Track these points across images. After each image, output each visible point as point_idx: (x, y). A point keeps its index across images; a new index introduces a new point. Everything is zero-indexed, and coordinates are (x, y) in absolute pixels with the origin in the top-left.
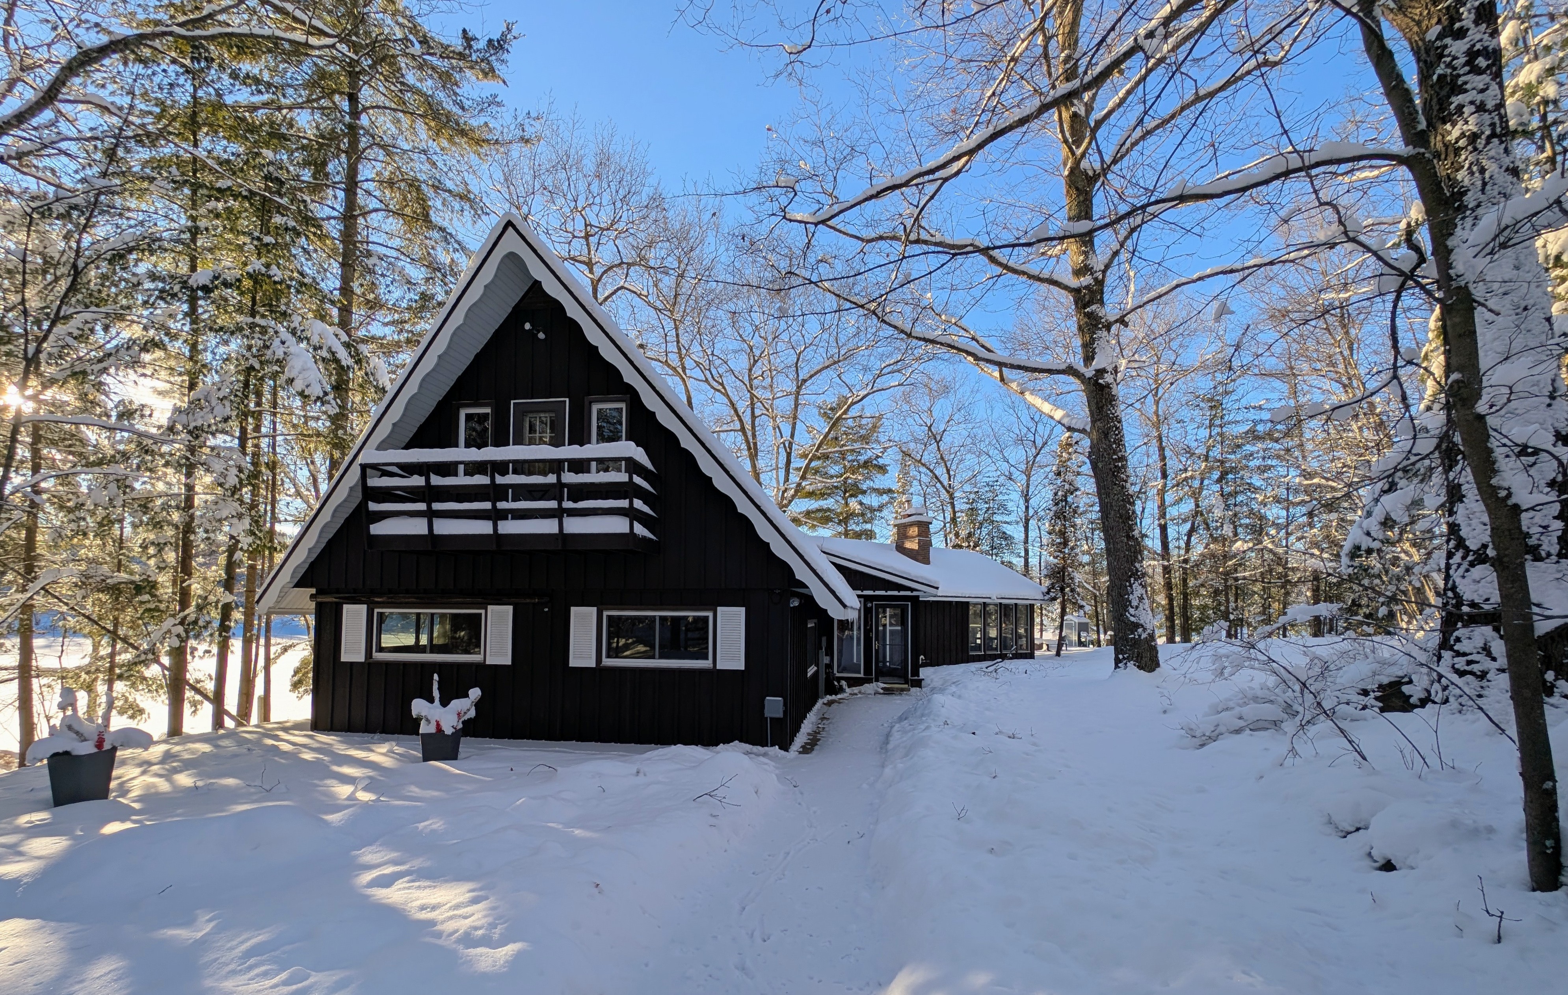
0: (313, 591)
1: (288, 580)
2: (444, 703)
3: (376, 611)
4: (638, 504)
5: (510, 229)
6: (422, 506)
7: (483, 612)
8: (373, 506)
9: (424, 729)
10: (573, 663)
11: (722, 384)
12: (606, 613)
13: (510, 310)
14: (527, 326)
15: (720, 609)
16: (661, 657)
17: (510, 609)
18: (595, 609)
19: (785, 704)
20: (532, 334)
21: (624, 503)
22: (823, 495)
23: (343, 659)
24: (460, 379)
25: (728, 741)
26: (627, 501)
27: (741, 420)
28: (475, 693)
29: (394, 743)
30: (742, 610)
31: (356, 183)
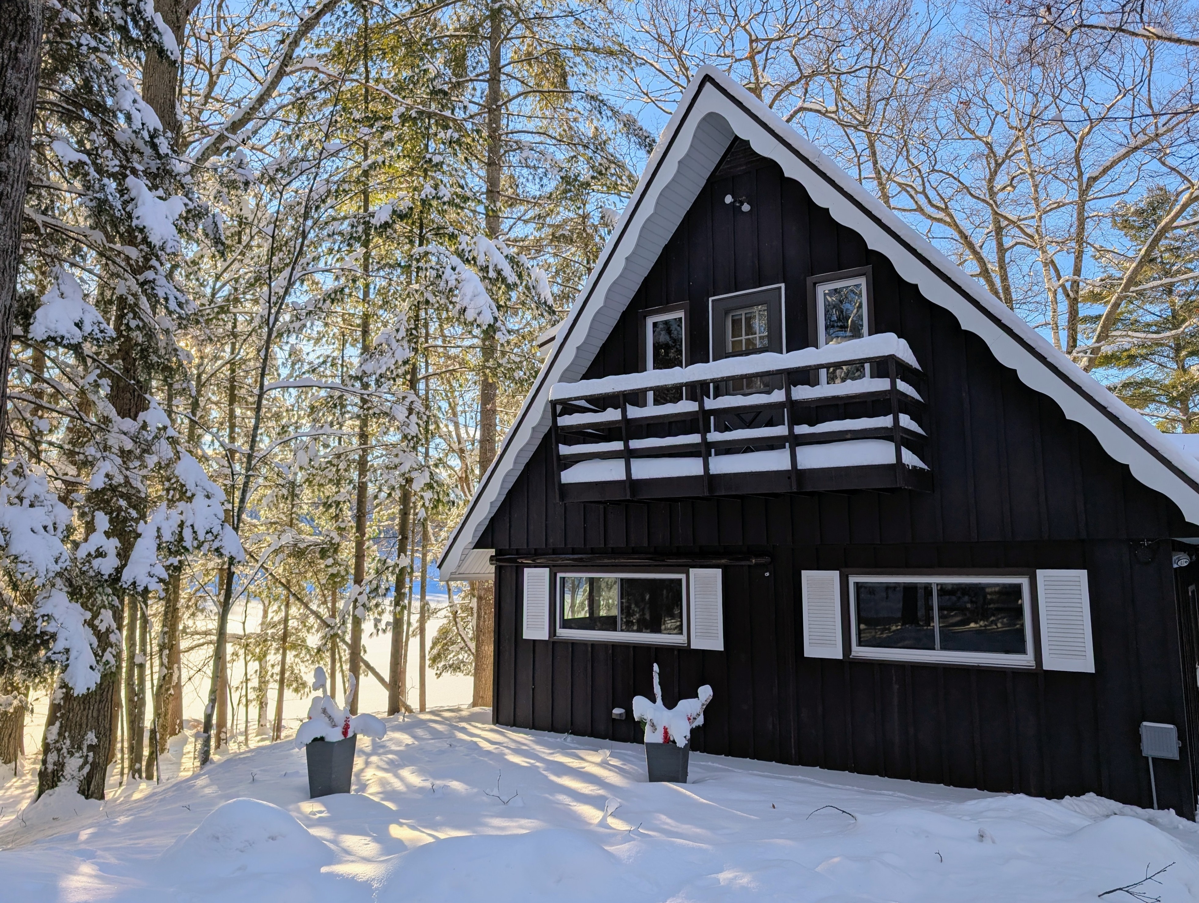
0: (492, 552)
1: (470, 540)
2: (670, 703)
3: (559, 575)
4: (905, 421)
5: (708, 85)
6: (617, 446)
7: (683, 577)
8: (564, 450)
9: (651, 736)
10: (810, 651)
11: (946, 210)
12: (853, 580)
13: (703, 183)
14: (729, 199)
15: (1041, 573)
16: (944, 648)
17: (718, 573)
18: (836, 573)
19: (1181, 737)
20: (735, 208)
21: (885, 421)
22: (1132, 360)
23: (525, 637)
24: (646, 280)
25: (1078, 792)
26: (890, 417)
27: (980, 260)
28: (706, 692)
29: (608, 753)
30: (1082, 575)
31: (500, 69)
